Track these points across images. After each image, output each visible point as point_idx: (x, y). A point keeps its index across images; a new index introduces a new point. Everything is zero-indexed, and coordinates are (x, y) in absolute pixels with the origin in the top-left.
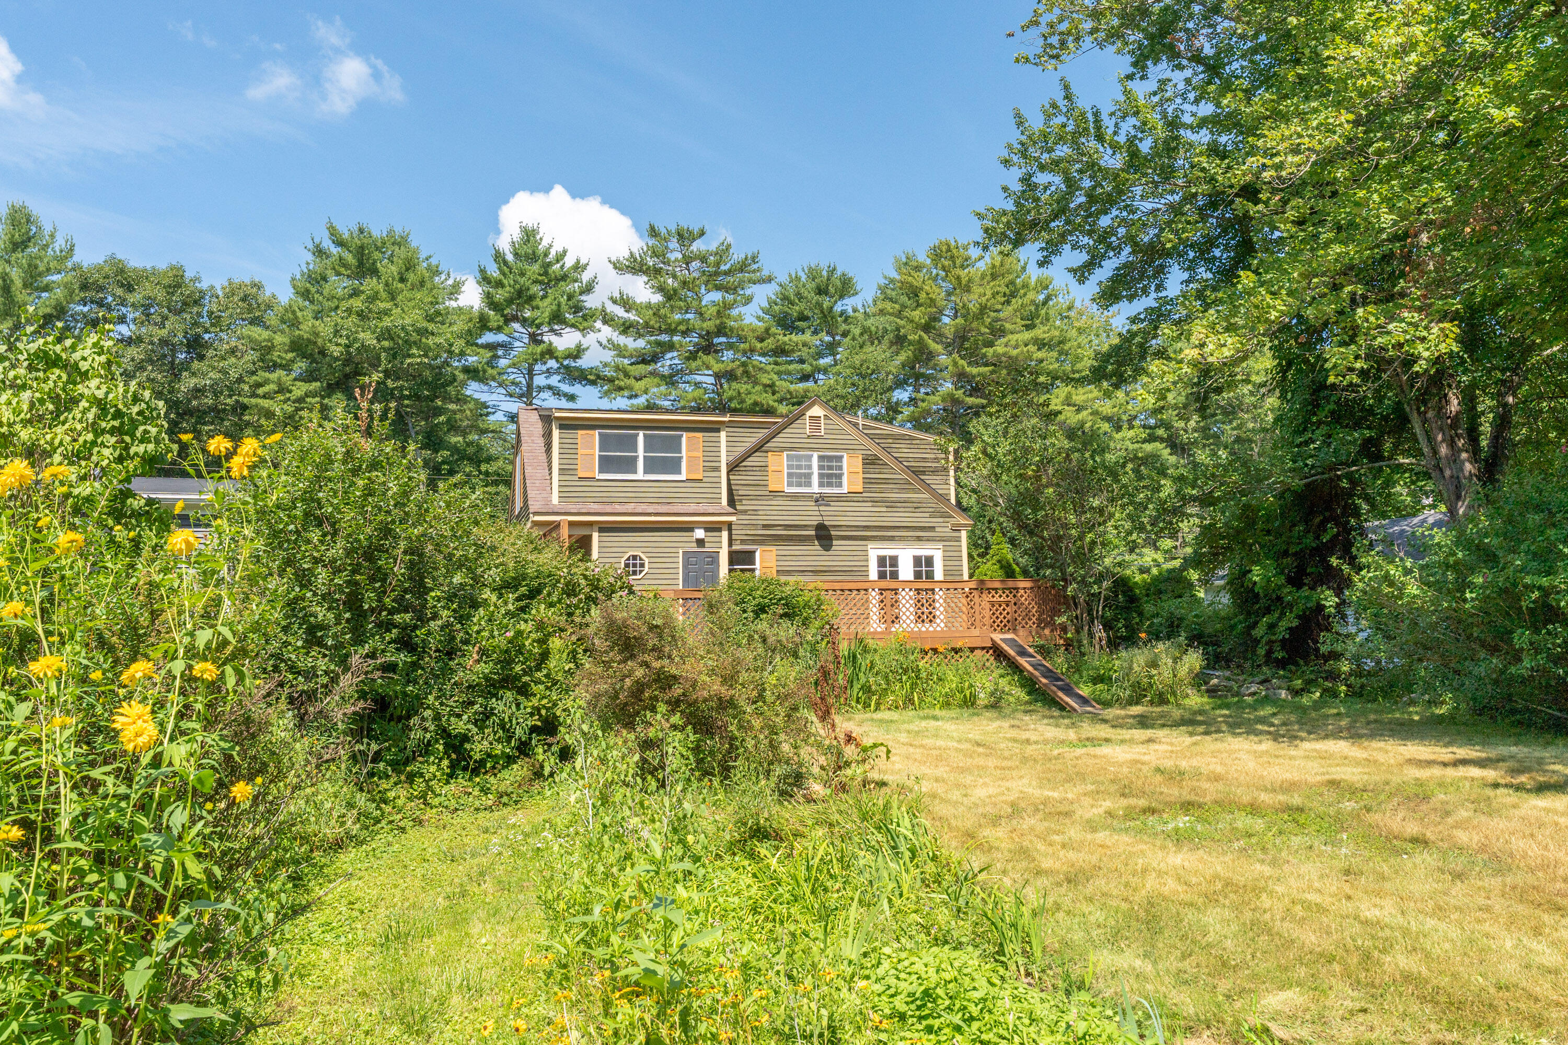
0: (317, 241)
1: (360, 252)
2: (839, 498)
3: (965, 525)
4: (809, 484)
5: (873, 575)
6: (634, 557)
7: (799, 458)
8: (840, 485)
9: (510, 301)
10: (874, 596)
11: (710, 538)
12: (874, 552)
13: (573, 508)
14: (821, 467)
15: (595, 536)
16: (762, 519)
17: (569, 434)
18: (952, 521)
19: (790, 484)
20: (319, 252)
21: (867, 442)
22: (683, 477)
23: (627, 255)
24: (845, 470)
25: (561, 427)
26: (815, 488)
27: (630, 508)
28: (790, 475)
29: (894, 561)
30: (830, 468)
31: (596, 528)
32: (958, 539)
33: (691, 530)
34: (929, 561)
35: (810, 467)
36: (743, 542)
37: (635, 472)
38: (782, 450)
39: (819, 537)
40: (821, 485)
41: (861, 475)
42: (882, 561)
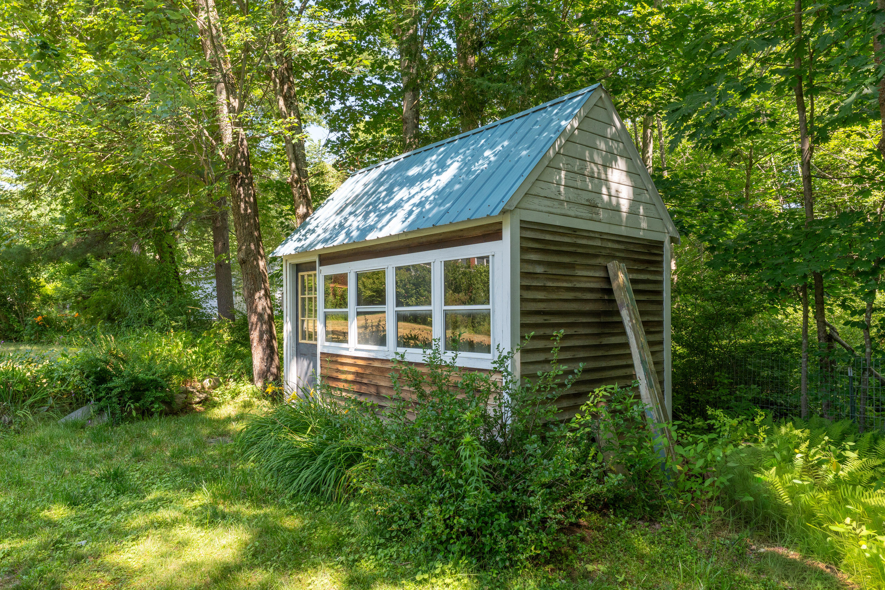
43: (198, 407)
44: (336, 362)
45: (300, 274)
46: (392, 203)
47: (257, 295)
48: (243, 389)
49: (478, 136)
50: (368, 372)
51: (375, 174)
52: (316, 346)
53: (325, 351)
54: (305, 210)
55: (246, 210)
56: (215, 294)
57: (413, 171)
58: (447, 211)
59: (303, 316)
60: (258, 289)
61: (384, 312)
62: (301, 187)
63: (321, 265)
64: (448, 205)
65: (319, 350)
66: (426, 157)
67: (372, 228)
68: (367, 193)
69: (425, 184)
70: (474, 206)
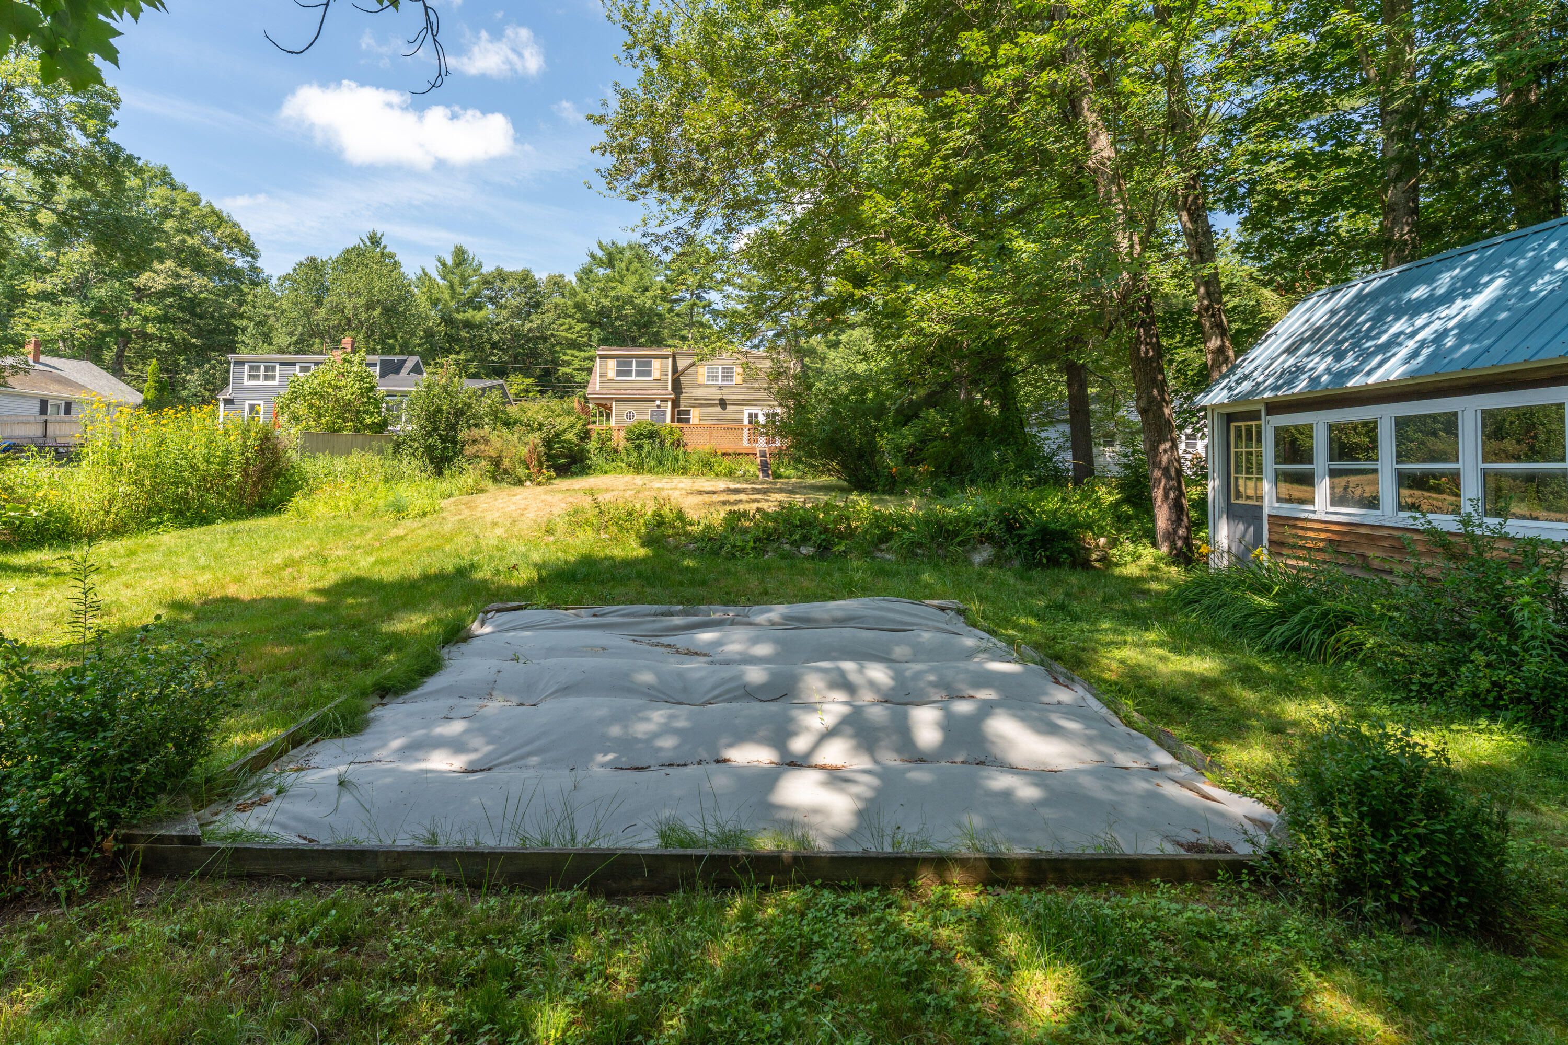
1: (609, 253)
2: (731, 386)
4: (718, 381)
5: (746, 422)
6: (631, 412)
7: (713, 369)
8: (732, 381)
10: (746, 432)
11: (663, 405)
12: (747, 410)
13: (604, 392)
14: (722, 373)
15: (614, 403)
16: (694, 397)
17: (604, 361)
19: (708, 381)
20: (593, 256)
22: (652, 378)
24: (734, 374)
26: (720, 382)
27: (629, 392)
28: (708, 377)
29: (756, 415)
30: (727, 373)
31: (614, 400)
33: (655, 401)
35: (718, 373)
36: (685, 407)
38: (705, 365)
39: (720, 404)
40: (722, 381)
41: (741, 376)
42: (750, 415)
43: (1097, 565)
44: (1295, 527)
45: (1233, 425)
46: (1384, 338)
47: (1162, 447)
48: (1145, 552)
49: (1545, 235)
50: (1347, 539)
51: (1346, 296)
52: (1261, 507)
53: (1274, 513)
54: (1219, 343)
55: (1147, 352)
56: (1068, 444)
57: (1419, 292)
58: (1487, 350)
59: (1237, 472)
60: (1163, 440)
61: (1375, 471)
62: (1213, 315)
63: (1268, 414)
64: (1487, 342)
65: (1266, 511)
66: (1441, 272)
67: (1353, 372)
68: (1337, 324)
69: (1443, 312)
70: (1535, 342)
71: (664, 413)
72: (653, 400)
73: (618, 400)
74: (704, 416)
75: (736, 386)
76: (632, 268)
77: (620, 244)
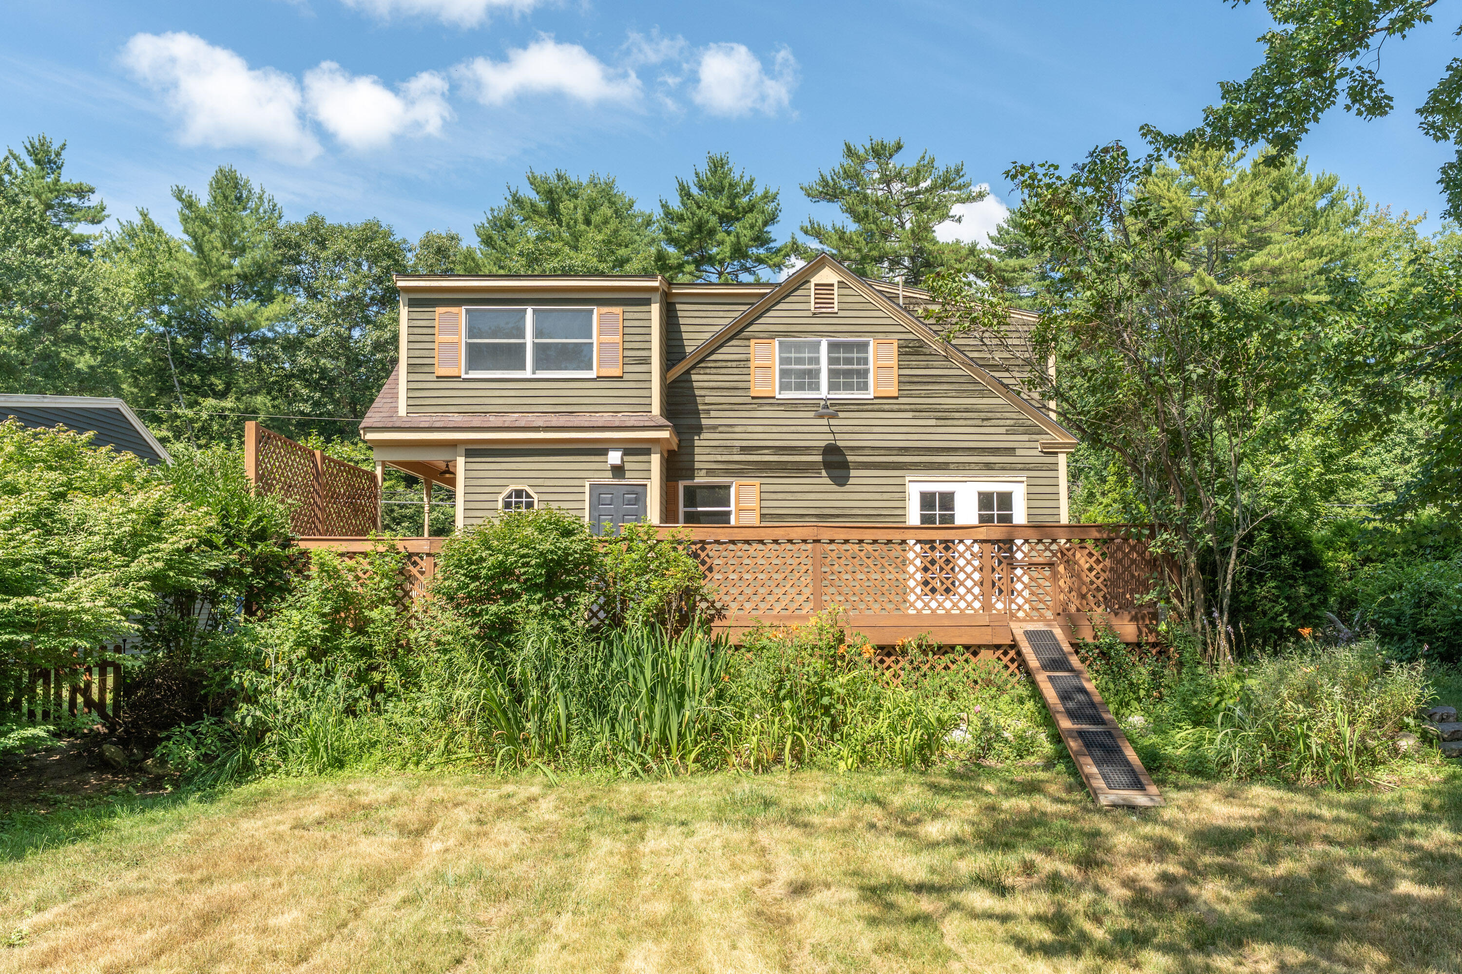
0: (513, 190)
1: (550, 196)
2: (860, 406)
3: (1064, 445)
4: (817, 388)
6: (519, 493)
7: (799, 347)
8: (865, 387)
9: (691, 237)
10: (914, 554)
11: (632, 463)
12: (916, 486)
13: (424, 421)
14: (831, 361)
15: (461, 461)
16: (740, 439)
17: (422, 313)
18: (1044, 439)
19: (784, 387)
20: (517, 201)
21: (905, 321)
22: (593, 374)
23: (817, 178)
24: (871, 365)
25: (412, 303)
26: (824, 392)
27: (508, 420)
28: (784, 373)
29: (947, 500)
30: (848, 361)
31: (461, 450)
32: (1054, 467)
33: (604, 452)
34: (1005, 500)
35: (817, 361)
36: (710, 472)
37: (523, 367)
38: (772, 335)
39: (827, 465)
40: (832, 387)
41: (895, 372)
42: (927, 500)
71: (639, 494)
72: (599, 450)
73: (474, 451)
74: (776, 506)
75: (879, 404)
76: (596, 218)
77: (573, 179)
